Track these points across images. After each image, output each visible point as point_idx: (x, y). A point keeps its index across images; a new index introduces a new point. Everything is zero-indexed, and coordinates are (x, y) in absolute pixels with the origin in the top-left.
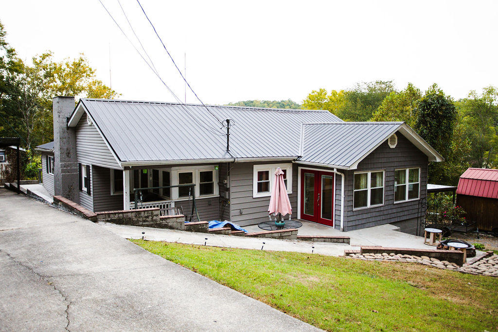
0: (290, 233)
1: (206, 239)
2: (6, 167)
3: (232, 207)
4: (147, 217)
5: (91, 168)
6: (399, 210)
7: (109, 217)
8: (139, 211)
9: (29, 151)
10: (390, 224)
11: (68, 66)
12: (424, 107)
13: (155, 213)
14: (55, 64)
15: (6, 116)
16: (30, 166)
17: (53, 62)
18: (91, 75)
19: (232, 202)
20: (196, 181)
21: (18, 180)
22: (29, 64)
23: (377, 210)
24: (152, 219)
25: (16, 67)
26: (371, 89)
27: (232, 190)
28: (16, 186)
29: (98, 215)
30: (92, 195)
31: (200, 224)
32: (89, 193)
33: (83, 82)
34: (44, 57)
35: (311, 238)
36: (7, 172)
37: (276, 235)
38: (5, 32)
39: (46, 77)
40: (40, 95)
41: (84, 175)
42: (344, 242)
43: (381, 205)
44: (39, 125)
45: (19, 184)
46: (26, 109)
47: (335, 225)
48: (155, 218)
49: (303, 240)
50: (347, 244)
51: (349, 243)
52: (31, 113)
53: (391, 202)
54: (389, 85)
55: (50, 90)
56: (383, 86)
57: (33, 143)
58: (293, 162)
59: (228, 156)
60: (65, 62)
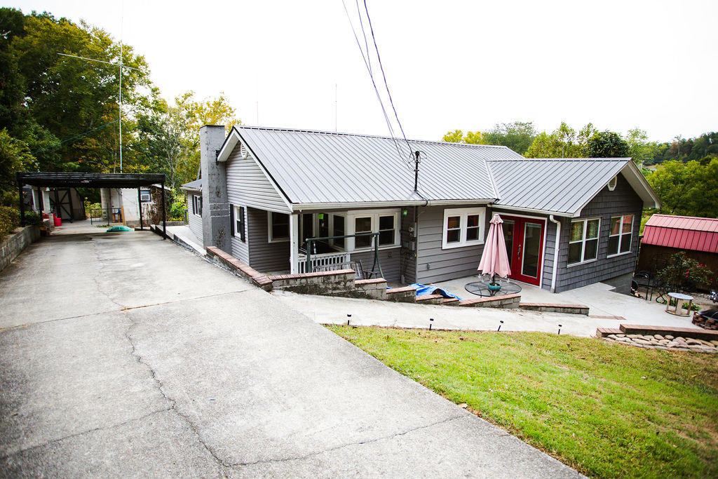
0: (511, 301)
1: (432, 320)
2: (152, 208)
3: (419, 261)
4: (339, 283)
5: (246, 210)
6: (611, 265)
7: (288, 283)
8: (327, 275)
9: (173, 190)
10: (601, 282)
11: (209, 105)
12: (596, 146)
13: (349, 277)
14: (196, 104)
15: (152, 156)
16: (174, 206)
17: (195, 102)
18: (231, 114)
19: (419, 254)
20: (375, 228)
21: (164, 221)
22: (172, 104)
23: (591, 266)
24: (345, 285)
25: (159, 107)
26: (510, 131)
27: (419, 240)
28: (162, 230)
29: (274, 280)
30: (247, 242)
31: (406, 291)
32: (243, 239)
33: (223, 122)
34: (186, 96)
35: (538, 307)
36: (152, 212)
37: (495, 303)
38: (149, 71)
39: (188, 117)
40: (183, 135)
41: (237, 218)
42: (580, 313)
43: (594, 260)
44: (182, 165)
45: (164, 226)
46: (169, 149)
47: (543, 284)
48: (348, 284)
49: (526, 309)
50: (586, 316)
51: (587, 314)
52: (174, 152)
53: (604, 256)
54: (528, 127)
55: (191, 130)
56: (523, 127)
57: (177, 182)
58: (489, 206)
59: (416, 198)
60: (206, 101)
